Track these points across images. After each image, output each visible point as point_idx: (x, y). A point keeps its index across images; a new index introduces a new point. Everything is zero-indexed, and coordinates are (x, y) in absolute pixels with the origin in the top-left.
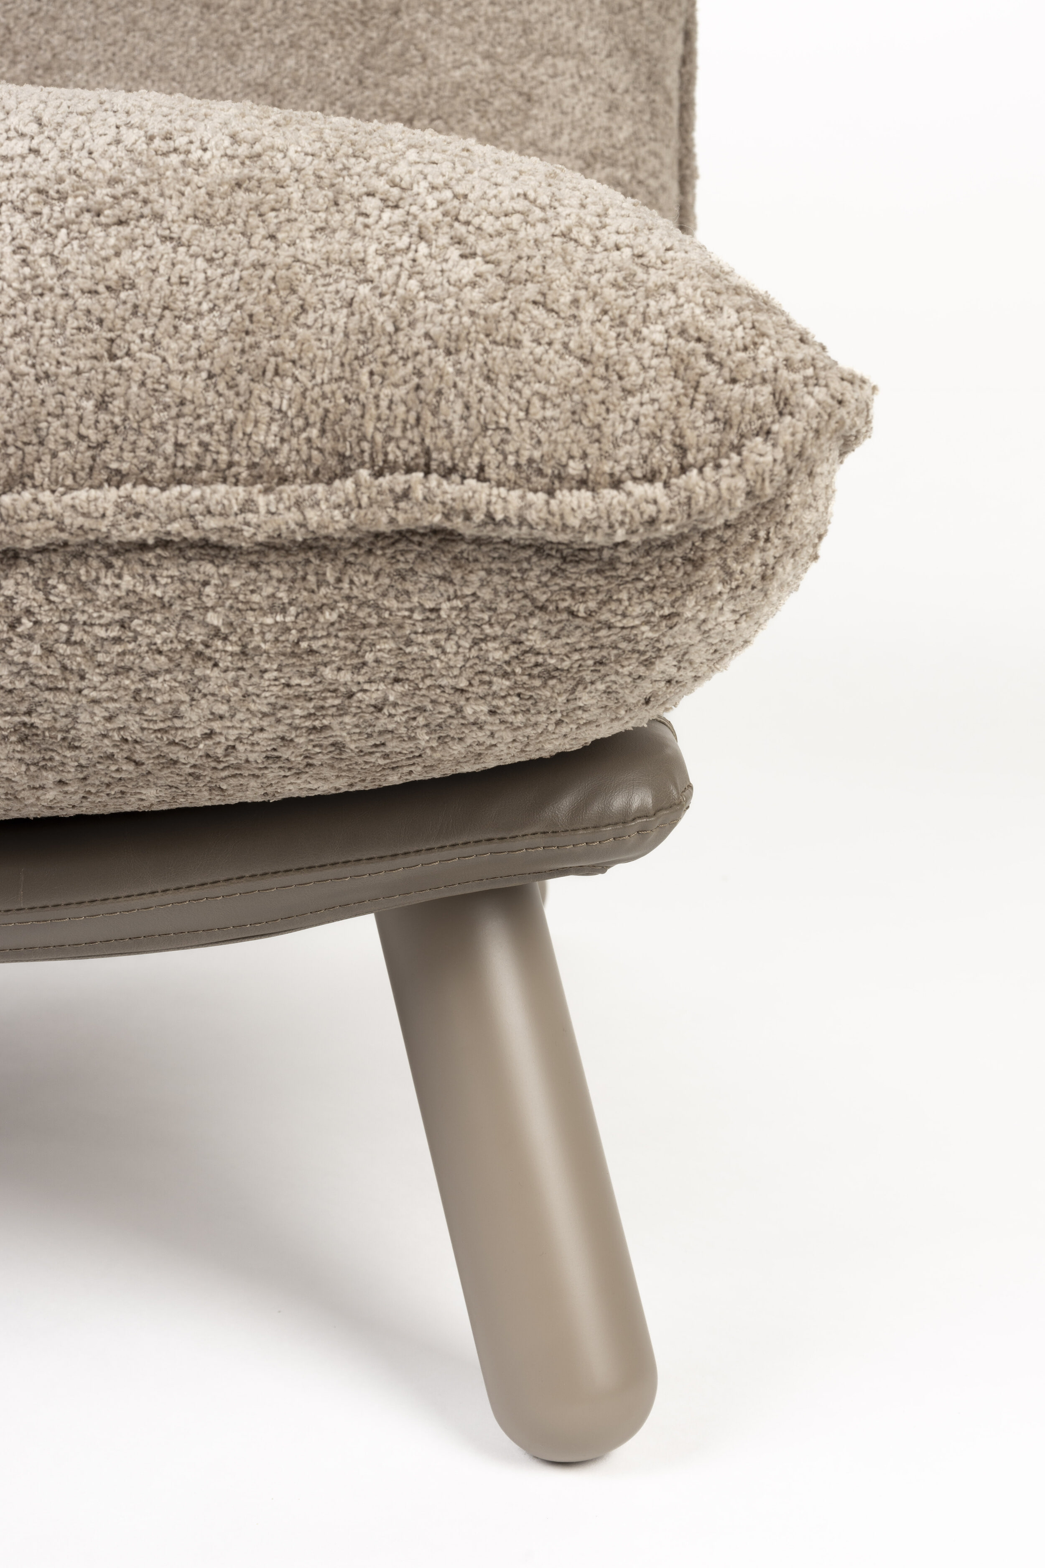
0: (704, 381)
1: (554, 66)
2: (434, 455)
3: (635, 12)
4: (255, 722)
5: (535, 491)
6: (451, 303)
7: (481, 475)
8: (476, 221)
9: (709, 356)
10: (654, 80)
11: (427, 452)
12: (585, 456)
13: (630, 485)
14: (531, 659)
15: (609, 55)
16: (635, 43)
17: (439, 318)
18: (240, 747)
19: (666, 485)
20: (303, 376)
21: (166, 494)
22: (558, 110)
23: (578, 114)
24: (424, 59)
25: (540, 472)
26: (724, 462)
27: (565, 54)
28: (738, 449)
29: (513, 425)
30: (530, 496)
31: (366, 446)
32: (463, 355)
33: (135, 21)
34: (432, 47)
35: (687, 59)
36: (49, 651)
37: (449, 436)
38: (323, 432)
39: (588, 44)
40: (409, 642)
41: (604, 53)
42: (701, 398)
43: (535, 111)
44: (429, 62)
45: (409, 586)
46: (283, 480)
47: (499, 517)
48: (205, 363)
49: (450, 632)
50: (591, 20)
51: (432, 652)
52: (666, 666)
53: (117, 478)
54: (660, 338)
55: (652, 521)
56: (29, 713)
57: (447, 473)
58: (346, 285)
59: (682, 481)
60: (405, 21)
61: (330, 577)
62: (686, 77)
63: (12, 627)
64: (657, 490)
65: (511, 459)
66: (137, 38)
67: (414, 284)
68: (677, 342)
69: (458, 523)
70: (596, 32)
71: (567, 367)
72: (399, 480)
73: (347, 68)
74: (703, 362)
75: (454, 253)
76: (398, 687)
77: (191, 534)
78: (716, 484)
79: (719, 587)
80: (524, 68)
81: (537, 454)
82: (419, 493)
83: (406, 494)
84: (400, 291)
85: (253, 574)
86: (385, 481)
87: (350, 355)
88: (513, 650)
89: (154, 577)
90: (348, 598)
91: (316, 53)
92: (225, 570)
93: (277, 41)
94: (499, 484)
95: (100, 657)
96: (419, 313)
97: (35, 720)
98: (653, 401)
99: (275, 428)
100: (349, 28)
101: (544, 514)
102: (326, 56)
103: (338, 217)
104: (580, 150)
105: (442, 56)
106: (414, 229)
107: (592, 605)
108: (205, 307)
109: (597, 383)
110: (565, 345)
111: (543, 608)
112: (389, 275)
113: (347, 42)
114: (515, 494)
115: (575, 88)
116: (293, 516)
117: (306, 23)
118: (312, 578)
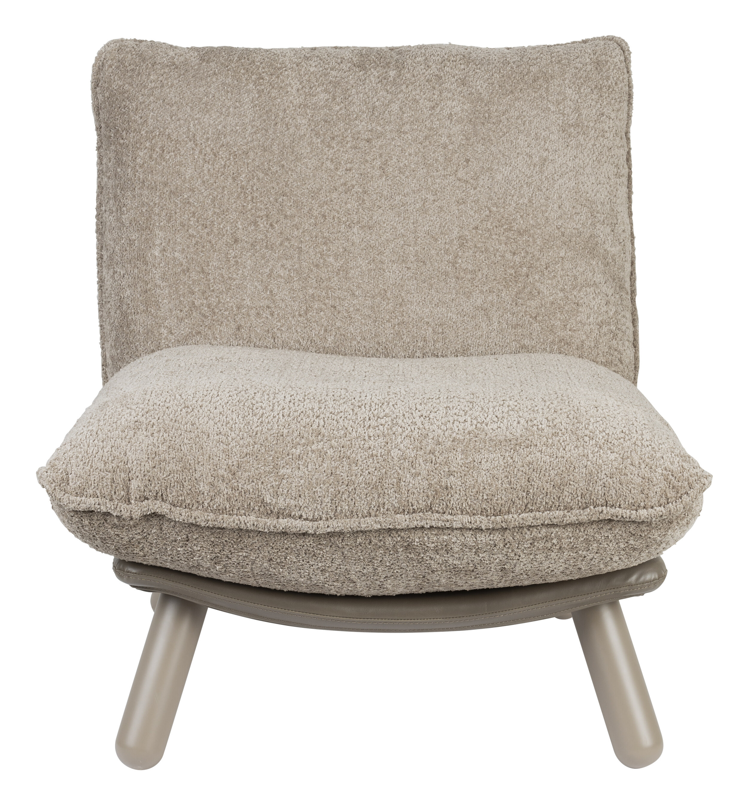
0: (672, 482)
1: (586, 290)
2: (608, 502)
3: (613, 263)
4: (560, 564)
5: (633, 510)
6: (610, 465)
7: (620, 507)
8: (613, 442)
9: (672, 475)
10: (622, 287)
11: (607, 502)
12: (644, 501)
13: (655, 508)
14: (631, 546)
15: (606, 283)
16: (614, 276)
17: (607, 470)
18: (555, 570)
19: (664, 507)
20: (576, 485)
21: (544, 514)
22: (588, 307)
23: (596, 308)
24: (539, 293)
25: (634, 505)
26: (678, 501)
27: (589, 286)
28: (681, 498)
29: (627, 495)
30: (632, 511)
31: (592, 501)
32: (614, 479)
33: (431, 286)
34: (542, 288)
35: (633, 273)
36: (513, 551)
37: (612, 498)
38: (581, 498)
39: (597, 281)
40: (600, 544)
41: (604, 282)
42: (671, 486)
43: (580, 309)
44: (541, 294)
45: (601, 531)
46: (572, 509)
47: (625, 517)
48: (553, 483)
49: (611, 541)
50: (598, 271)
51: (606, 546)
52: (664, 545)
53: (531, 511)
54: (660, 471)
55: (661, 516)
56: (504, 565)
57: (612, 506)
58: (584, 462)
59: (668, 506)
60: (531, 279)
61: (582, 530)
62: (633, 280)
63: (504, 546)
64: (662, 508)
65: (627, 503)
66: (433, 292)
67: (601, 461)
68: (664, 472)
69: (615, 518)
70: (600, 275)
71: (639, 480)
72: (600, 509)
73: (511, 300)
74: (671, 477)
75: (609, 452)
76: (597, 555)
77: (551, 523)
78: (676, 506)
79: (676, 527)
80: (575, 293)
81: (633, 502)
82: (605, 512)
83: (602, 511)
84: (598, 463)
85: (564, 530)
86: (597, 509)
87: (587, 479)
88: (626, 545)
89: (539, 532)
90: (586, 535)
91: (499, 294)
92: (557, 530)
93: (485, 291)
94: (624, 509)
95: (525, 552)
96: (603, 469)
97: (505, 566)
98: (660, 487)
99: (570, 497)
100: (510, 283)
101: (635, 516)
102: (503, 295)
103: (579, 443)
104: (597, 321)
105: (545, 292)
106: (598, 446)
107: (646, 534)
108: (551, 468)
109: (647, 484)
110: (638, 475)
111: (634, 535)
112: (595, 459)
113: (510, 289)
114: (628, 511)
115: (594, 299)
116: (575, 518)
117: (495, 282)
118: (578, 531)
